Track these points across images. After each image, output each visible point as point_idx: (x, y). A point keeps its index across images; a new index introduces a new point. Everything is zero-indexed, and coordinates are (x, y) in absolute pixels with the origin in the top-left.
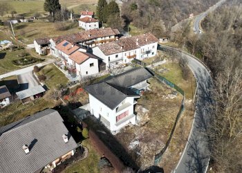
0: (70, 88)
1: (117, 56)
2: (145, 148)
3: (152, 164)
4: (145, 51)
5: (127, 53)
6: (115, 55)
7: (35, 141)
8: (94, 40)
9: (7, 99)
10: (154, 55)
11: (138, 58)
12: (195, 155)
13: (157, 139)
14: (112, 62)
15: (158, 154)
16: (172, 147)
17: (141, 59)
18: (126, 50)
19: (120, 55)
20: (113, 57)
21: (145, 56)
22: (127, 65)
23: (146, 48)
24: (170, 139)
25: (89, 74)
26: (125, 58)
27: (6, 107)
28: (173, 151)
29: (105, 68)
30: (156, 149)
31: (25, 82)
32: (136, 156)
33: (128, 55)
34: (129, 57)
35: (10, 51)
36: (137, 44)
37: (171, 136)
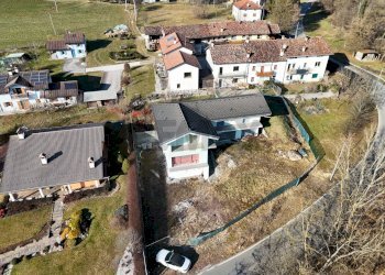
0: (149, 102)
1: (236, 69)
2: (192, 217)
3: (189, 243)
4: (296, 68)
5: (258, 66)
6: (232, 66)
7: (60, 153)
8: (230, 39)
9: (74, 98)
10: (317, 80)
11: (279, 78)
12: (263, 261)
13: (216, 212)
14: (226, 77)
15: (205, 234)
16: (234, 232)
17: (286, 82)
18: (256, 61)
19: (243, 67)
20: (228, 69)
21: (297, 77)
22: (252, 87)
23: (299, 63)
24: (238, 219)
25: (182, 88)
26: (252, 74)
27: (70, 108)
28: (231, 239)
29: (211, 85)
30: (207, 225)
31: (107, 83)
32: (175, 223)
33: (258, 69)
34: (261, 74)
35: (118, 39)
36: (282, 54)
37: (243, 216)
